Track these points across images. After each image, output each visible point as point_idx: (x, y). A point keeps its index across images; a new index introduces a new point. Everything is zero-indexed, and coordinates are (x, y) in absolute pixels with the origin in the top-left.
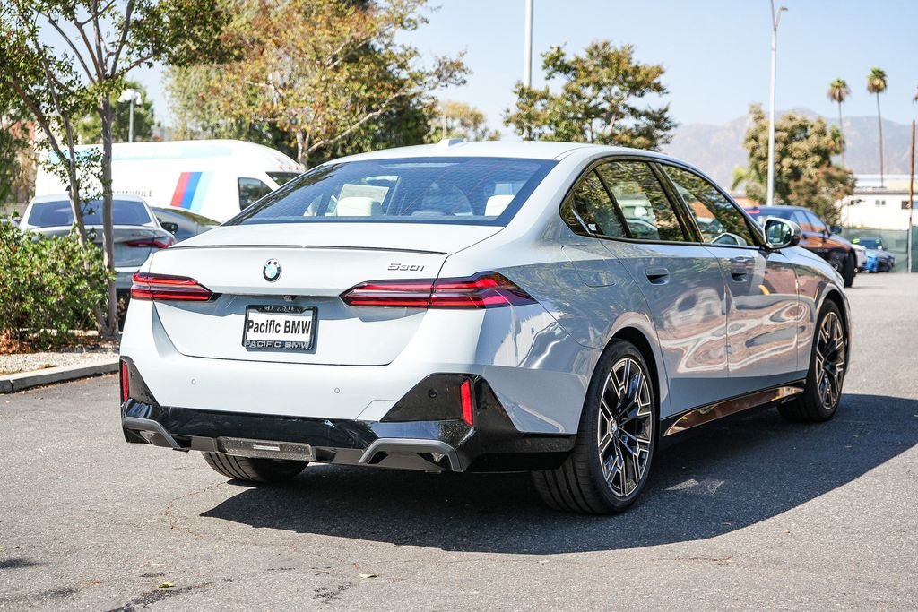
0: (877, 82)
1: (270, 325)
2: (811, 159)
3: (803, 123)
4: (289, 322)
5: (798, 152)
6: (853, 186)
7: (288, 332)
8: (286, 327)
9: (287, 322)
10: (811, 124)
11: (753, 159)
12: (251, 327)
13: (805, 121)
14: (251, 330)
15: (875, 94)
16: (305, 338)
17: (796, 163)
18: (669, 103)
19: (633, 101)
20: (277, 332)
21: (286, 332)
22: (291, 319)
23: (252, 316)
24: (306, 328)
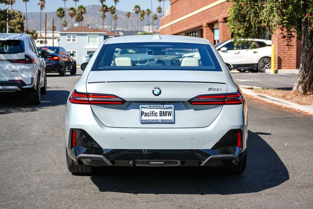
1: (152, 113)
3: (13, 13)
4: (161, 112)
5: (13, 24)
6: (36, 36)
7: (162, 116)
8: (160, 114)
9: (160, 112)
12: (143, 114)
14: (143, 116)
16: (170, 118)
20: (157, 116)
21: (160, 116)
22: (162, 110)
23: (143, 110)
24: (170, 114)
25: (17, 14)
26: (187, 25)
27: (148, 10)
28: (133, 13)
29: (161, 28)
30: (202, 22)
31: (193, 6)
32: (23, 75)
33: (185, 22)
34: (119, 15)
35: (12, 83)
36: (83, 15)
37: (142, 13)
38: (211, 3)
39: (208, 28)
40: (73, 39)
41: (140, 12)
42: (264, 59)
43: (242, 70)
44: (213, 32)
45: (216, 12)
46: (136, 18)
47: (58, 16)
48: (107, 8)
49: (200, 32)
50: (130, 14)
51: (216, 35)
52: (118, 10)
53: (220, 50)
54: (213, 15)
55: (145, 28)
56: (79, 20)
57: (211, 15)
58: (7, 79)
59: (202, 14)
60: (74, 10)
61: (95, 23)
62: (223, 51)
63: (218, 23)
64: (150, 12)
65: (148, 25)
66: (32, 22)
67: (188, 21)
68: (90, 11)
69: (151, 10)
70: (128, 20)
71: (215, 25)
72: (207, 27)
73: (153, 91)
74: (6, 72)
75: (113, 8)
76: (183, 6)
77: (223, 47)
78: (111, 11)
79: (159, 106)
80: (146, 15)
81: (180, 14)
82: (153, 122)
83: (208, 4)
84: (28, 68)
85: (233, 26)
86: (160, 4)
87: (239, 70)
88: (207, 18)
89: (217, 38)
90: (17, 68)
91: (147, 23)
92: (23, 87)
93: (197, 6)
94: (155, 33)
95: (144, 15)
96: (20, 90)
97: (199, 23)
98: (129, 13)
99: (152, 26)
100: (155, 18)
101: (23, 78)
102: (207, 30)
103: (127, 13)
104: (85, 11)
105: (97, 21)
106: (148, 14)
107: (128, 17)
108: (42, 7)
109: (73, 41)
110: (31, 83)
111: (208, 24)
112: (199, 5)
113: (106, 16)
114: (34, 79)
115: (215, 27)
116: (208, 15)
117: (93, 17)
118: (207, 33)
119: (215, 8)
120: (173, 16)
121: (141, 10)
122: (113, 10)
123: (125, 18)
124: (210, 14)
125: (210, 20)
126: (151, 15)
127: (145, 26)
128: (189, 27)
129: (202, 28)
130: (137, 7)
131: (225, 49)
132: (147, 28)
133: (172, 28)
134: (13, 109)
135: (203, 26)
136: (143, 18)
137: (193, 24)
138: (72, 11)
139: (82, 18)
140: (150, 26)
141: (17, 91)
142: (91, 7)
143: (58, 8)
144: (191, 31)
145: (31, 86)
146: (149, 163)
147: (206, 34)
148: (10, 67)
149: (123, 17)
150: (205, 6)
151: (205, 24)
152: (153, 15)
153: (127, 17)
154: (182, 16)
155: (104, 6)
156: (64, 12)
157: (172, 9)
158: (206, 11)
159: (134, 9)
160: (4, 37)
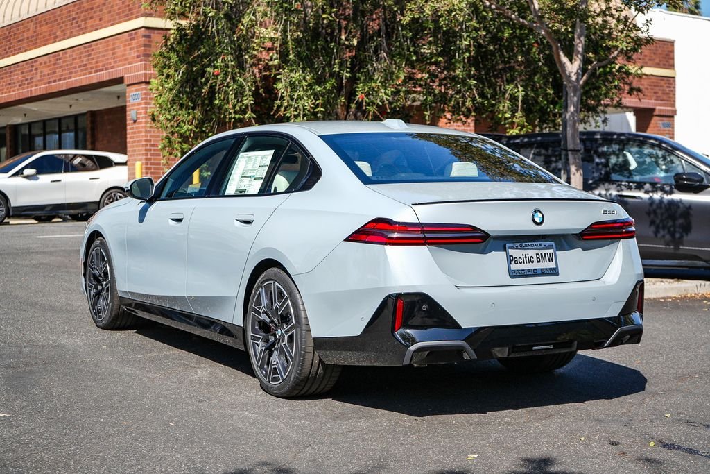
1: (526, 257)
7: (539, 262)
8: (537, 258)
9: (537, 254)
12: (512, 260)
14: (513, 262)
16: (552, 265)
20: (532, 262)
22: (540, 252)
23: (511, 252)
24: (551, 259)
42: (111, 193)
53: (22, 174)
62: (27, 177)
73: (533, 216)
77: (27, 167)
79: (534, 243)
82: (530, 273)
131: (31, 171)
146: (530, 348)
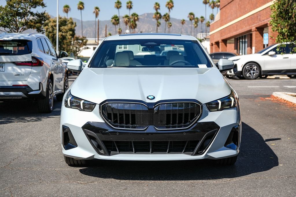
0: (81, 6)
2: (69, 33)
3: (65, 20)
5: (64, 30)
6: (86, 42)
10: (68, 20)
11: (47, 33)
13: (66, 19)
15: (80, 10)
17: (64, 34)
18: (45, 11)
19: (33, 10)
25: (68, 21)
26: (237, 30)
27: (202, 17)
28: (187, 21)
29: (210, 33)
30: (251, 26)
31: (242, 11)
32: (29, 80)
33: (234, 27)
34: (173, 23)
35: (16, 88)
36: (137, 22)
37: (196, 20)
38: (260, 6)
39: (258, 32)
40: (124, 47)
41: (195, 19)
43: (292, 76)
44: (263, 36)
45: (265, 16)
46: (190, 25)
47: (113, 24)
48: (160, 15)
49: (249, 36)
50: (184, 22)
51: (265, 39)
52: (172, 18)
53: (268, 54)
54: (262, 19)
55: (199, 35)
56: (133, 27)
57: (260, 19)
58: (10, 83)
59: (251, 18)
60: (128, 17)
61: (150, 30)
62: (271, 56)
63: (267, 28)
64: (204, 19)
65: (202, 32)
66: (90, 30)
67: (237, 26)
68: (146, 18)
69: (204, 17)
70: (182, 27)
71: (265, 29)
72: (256, 31)
74: (9, 75)
75: (167, 16)
76: (232, 11)
77: (271, 51)
78: (165, 18)
80: (200, 22)
81: (229, 19)
83: (257, 8)
84: (35, 71)
85: (276, 24)
86: (213, 11)
87: (288, 76)
88: (257, 22)
89: (266, 42)
90: (22, 71)
91: (201, 31)
92: (29, 93)
93: (246, 10)
94: (207, 39)
95: (198, 22)
96: (25, 96)
97: (248, 27)
98: (184, 20)
99: (205, 33)
100: (208, 26)
101: (29, 82)
102: (256, 34)
103: (182, 21)
104: (138, 18)
105: (152, 29)
106: (202, 22)
107: (183, 24)
108: (97, 15)
109: (124, 48)
110: (38, 89)
111: (257, 28)
112: (248, 9)
113: (161, 23)
114: (42, 84)
115: (264, 32)
116: (257, 18)
117: (148, 25)
118: (256, 37)
119: (264, 11)
120: (222, 22)
121: (195, 17)
122: (167, 18)
123: (179, 25)
124: (259, 17)
125: (259, 24)
126: (204, 22)
127: (199, 34)
128: (238, 31)
129: (251, 33)
130: (191, 14)
131: (273, 53)
132: (201, 35)
133: (221, 33)
134: (17, 118)
135: (252, 30)
136: (197, 25)
137: (242, 28)
138: (126, 19)
139: (136, 25)
140: (203, 33)
141: (23, 98)
142: (146, 15)
143: (112, 16)
144: (241, 36)
145: (39, 92)
147: (256, 39)
148: (14, 70)
149: (178, 25)
150: (254, 9)
151: (254, 28)
152: (207, 22)
153: (181, 25)
154: (231, 21)
155: (158, 13)
156: (118, 20)
157: (221, 15)
158: (255, 15)
159: (189, 17)
160: (9, 36)
